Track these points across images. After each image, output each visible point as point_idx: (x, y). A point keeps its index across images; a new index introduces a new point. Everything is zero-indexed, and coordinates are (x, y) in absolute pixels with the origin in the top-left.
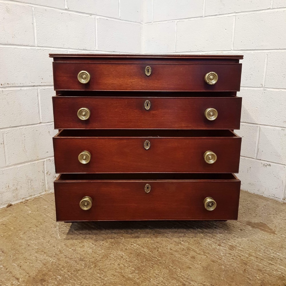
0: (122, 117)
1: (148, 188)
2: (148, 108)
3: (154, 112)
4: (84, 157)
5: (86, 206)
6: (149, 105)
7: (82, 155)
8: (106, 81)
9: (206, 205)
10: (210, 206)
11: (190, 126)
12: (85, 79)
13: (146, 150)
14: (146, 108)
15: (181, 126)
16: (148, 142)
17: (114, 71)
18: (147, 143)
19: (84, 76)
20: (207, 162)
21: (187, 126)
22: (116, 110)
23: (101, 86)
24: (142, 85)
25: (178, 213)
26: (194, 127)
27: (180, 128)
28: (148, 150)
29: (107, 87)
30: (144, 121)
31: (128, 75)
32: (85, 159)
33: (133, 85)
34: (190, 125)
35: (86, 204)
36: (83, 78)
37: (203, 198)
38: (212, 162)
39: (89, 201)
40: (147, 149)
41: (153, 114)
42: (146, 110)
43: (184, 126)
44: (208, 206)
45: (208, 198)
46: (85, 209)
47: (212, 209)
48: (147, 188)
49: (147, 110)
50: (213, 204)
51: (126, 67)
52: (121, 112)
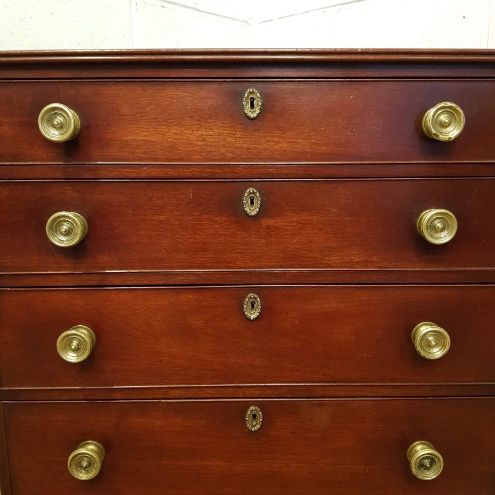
0: (180, 236)
1: (254, 416)
2: (252, 211)
3: (270, 222)
4: (75, 344)
5: (84, 468)
6: (257, 202)
7: (69, 339)
8: (127, 136)
9: (416, 465)
10: (427, 469)
11: (376, 262)
12: (61, 127)
13: (249, 320)
14: (247, 209)
15: (350, 262)
16: (254, 298)
17: (150, 104)
18: (252, 300)
19: (59, 120)
20: (423, 353)
21: (366, 262)
22: (163, 217)
23: (112, 151)
24: (236, 145)
25: (337, 485)
26: (385, 264)
27: (347, 265)
28: (255, 320)
29: (132, 153)
30: (242, 247)
31: (192, 117)
32: (76, 350)
33: (208, 145)
34: (375, 258)
35: (85, 464)
36: (54, 126)
37: (406, 444)
38: (437, 353)
39: (91, 456)
40: (252, 318)
41: (268, 228)
42: (247, 215)
43: (358, 262)
44: (421, 466)
45: (418, 444)
46: (83, 476)
47: (430, 475)
48: (251, 416)
49: (252, 216)
50: (433, 461)
51: (186, 92)
52: (177, 222)
